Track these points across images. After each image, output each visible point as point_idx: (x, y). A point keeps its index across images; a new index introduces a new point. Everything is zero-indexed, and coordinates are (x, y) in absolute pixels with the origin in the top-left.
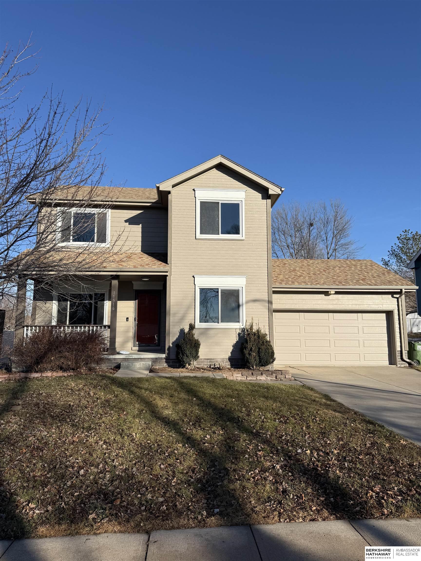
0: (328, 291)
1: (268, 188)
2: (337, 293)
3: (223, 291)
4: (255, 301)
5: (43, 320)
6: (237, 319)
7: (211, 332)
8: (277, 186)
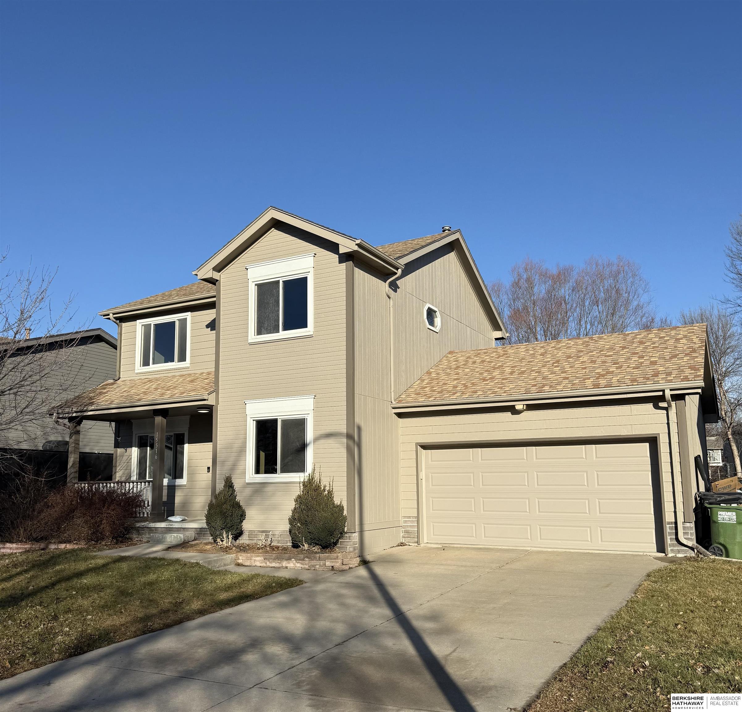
0: (514, 406)
1: (338, 244)
2: (530, 408)
3: (284, 422)
4: (329, 435)
5: (123, 474)
6: (301, 468)
7: (269, 489)
8: (350, 238)
